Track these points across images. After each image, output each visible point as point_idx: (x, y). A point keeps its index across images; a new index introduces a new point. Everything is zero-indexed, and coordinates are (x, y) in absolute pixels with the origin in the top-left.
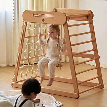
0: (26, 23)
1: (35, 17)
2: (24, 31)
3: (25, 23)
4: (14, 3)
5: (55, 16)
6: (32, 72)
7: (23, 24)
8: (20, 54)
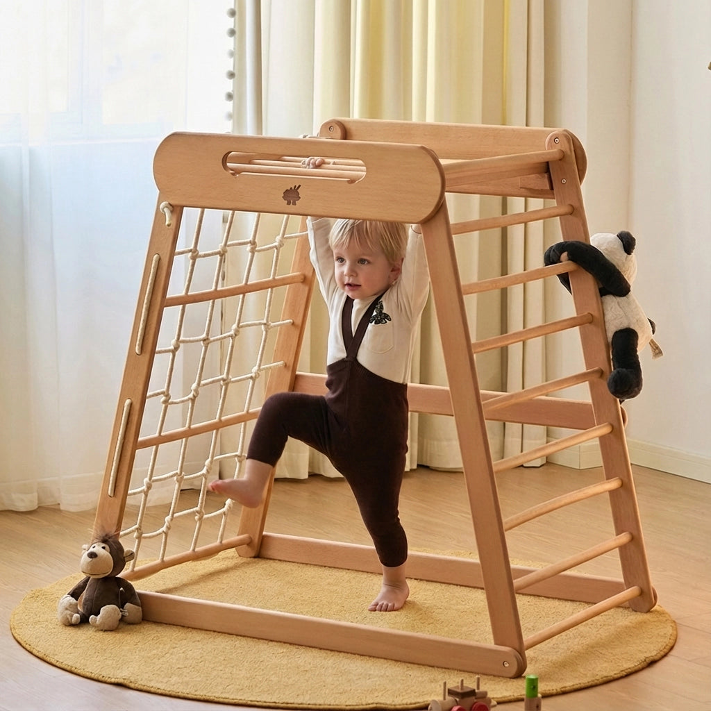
0: (177, 210)
1: (236, 172)
2: (160, 259)
3: (172, 212)
4: (230, 97)
5: (367, 171)
6: (200, 519)
7: (159, 216)
8: (137, 407)
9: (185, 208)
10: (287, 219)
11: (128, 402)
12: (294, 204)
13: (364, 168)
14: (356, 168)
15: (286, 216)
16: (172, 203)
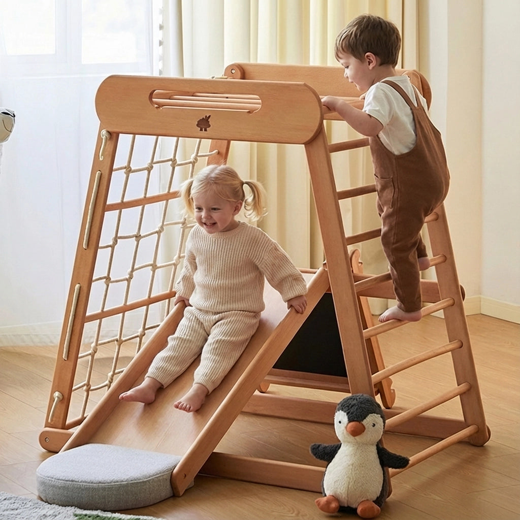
2: (101, 174)
5: (262, 104)
8: (85, 289)
9: (120, 135)
10: (200, 142)
11: (77, 286)
12: (206, 130)
13: (260, 101)
14: (253, 102)
15: (198, 140)
16: (110, 130)
